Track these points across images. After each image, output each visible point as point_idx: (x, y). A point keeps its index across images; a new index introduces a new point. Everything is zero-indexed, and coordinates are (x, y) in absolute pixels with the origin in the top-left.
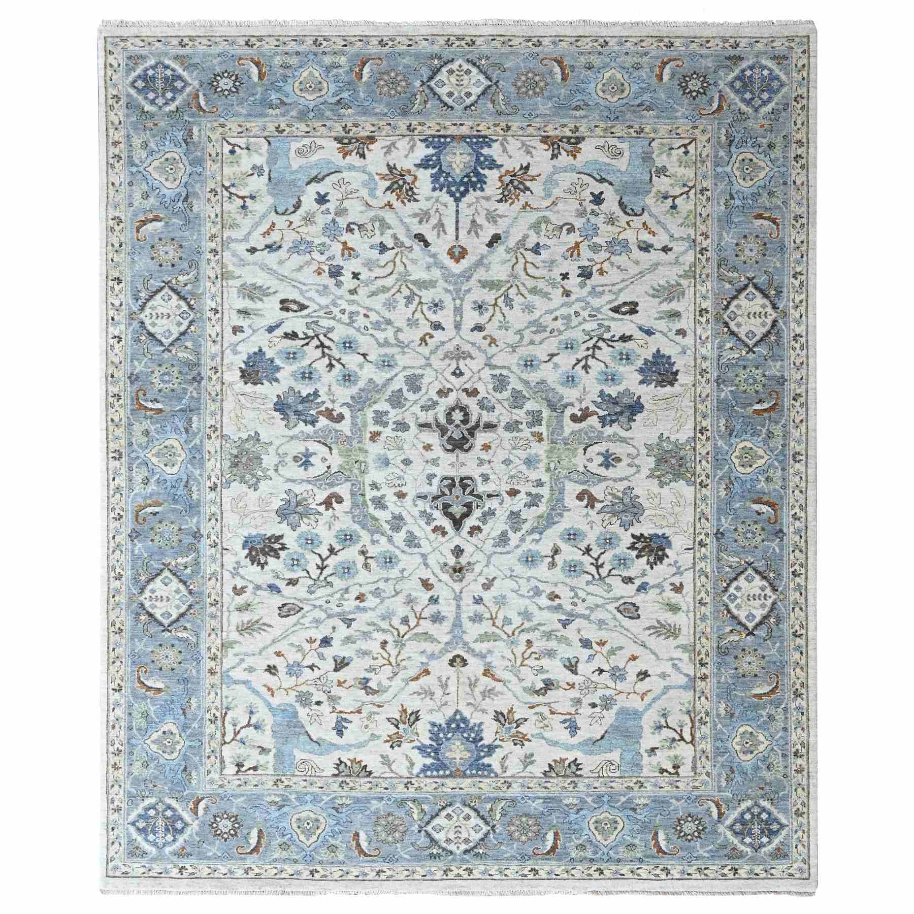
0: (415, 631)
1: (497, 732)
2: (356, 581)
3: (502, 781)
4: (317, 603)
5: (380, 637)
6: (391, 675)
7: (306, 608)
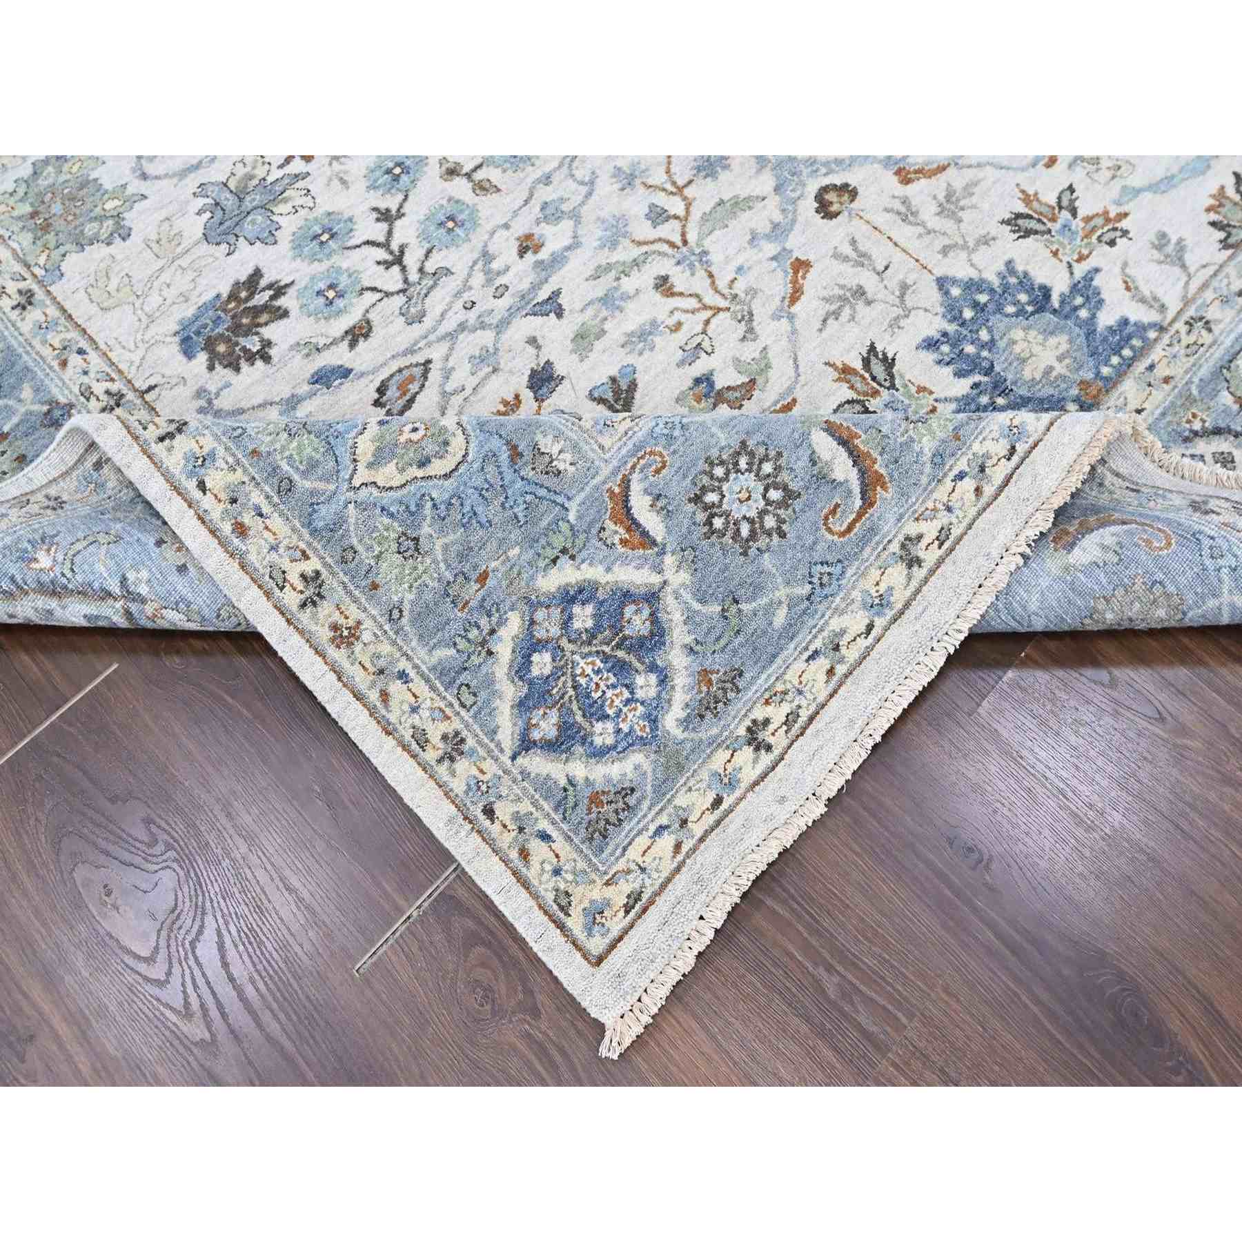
0: (696, 214)
1: (1055, 254)
2: (489, 227)
3: (1180, 326)
4: (450, 325)
5: (643, 279)
6: (742, 327)
7: (436, 354)
